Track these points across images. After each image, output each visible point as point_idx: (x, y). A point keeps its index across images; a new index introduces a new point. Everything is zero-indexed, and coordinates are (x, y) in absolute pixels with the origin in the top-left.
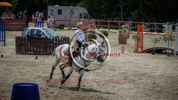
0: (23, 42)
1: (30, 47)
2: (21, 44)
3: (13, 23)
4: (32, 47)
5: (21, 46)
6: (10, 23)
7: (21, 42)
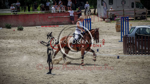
0: (131, 41)
1: (139, 46)
2: (129, 43)
3: (65, 16)
4: (140, 46)
5: (129, 45)
6: (62, 17)
7: (129, 41)
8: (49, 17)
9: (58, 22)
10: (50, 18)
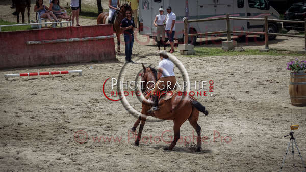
8: (29, 42)
9: (53, 58)
10: (32, 45)
